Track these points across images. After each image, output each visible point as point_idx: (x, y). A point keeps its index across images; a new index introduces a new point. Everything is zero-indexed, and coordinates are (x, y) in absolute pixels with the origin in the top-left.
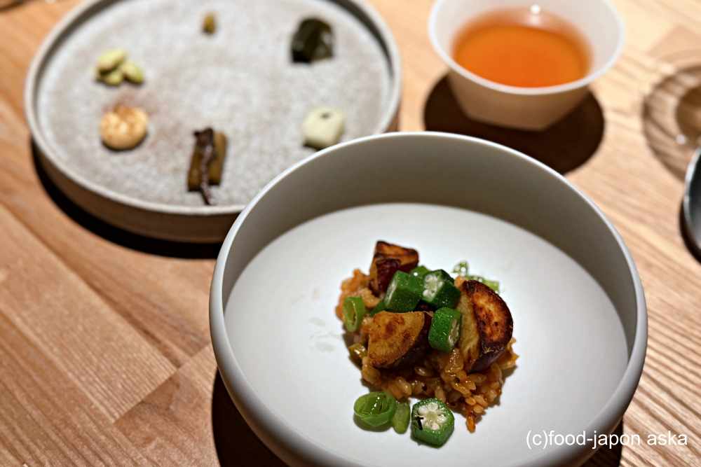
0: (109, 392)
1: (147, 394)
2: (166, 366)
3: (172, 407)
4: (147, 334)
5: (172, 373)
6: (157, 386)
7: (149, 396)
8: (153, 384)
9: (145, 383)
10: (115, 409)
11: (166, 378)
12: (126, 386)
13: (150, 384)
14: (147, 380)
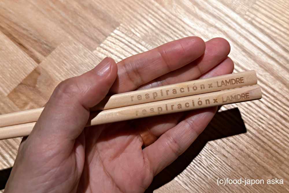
1: (23, 79)
2: (33, 63)
3: (37, 86)
4: (20, 45)
5: (36, 66)
6: (28, 74)
7: (25, 79)
8: (26, 74)
9: (22, 73)
10: (7, 88)
11: (33, 70)
12: (12, 75)
13: (24, 74)
14: (22, 71)
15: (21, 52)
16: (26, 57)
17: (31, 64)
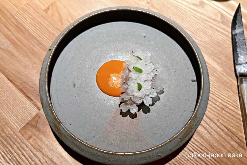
0: (17, 120)
2: (36, 110)
3: (38, 125)
4: (28, 97)
5: (38, 112)
6: (32, 117)
7: (30, 121)
8: (31, 117)
10: (19, 126)
11: (35, 114)
12: (22, 118)
13: (30, 117)
14: (29, 115)
15: (28, 102)
16: (32, 105)
17: (34, 111)
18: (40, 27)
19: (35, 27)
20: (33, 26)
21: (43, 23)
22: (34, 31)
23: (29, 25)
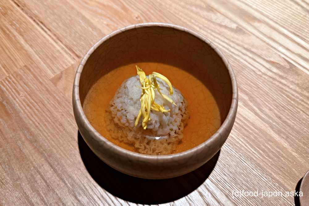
18: (39, 109)
19: (31, 108)
20: (28, 105)
21: (46, 102)
22: (27, 115)
23: (22, 103)
